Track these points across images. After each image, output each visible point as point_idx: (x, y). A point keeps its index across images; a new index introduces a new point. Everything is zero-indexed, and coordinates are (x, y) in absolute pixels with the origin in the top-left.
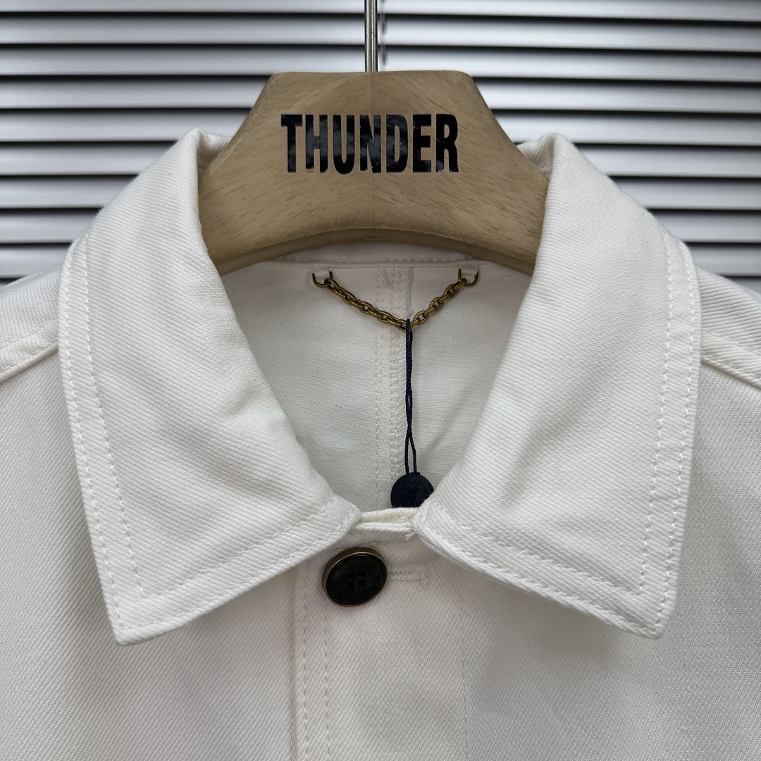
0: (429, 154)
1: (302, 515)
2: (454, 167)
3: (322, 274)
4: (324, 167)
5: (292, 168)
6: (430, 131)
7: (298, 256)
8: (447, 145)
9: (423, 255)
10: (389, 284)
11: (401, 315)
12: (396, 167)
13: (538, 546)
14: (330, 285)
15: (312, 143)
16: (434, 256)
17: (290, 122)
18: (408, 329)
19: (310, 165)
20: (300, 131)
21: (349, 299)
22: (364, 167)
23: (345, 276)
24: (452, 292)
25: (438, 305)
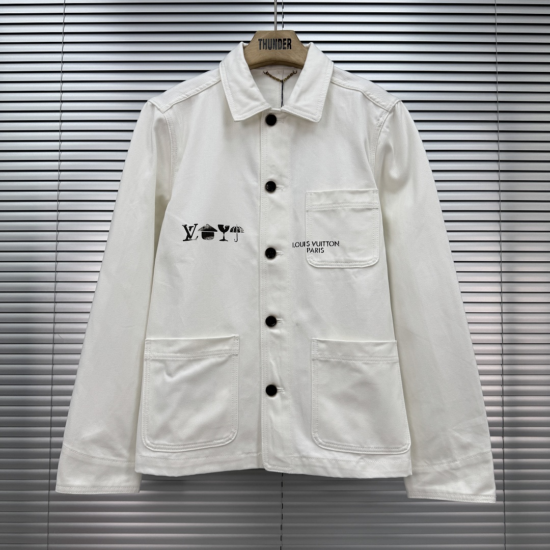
0: (286, 46)
1: (262, 104)
2: (291, 48)
3: (265, 72)
4: (266, 49)
5: (260, 49)
6: (286, 42)
7: (261, 68)
8: (289, 44)
9: (286, 67)
10: (279, 73)
11: (281, 79)
12: (280, 48)
13: (300, 109)
14: (267, 73)
15: (264, 44)
16: (288, 68)
17: (260, 40)
18: (282, 82)
19: (264, 48)
20: (262, 42)
21: (271, 76)
22: (274, 49)
23: (270, 72)
24: (291, 75)
25: (288, 77)
